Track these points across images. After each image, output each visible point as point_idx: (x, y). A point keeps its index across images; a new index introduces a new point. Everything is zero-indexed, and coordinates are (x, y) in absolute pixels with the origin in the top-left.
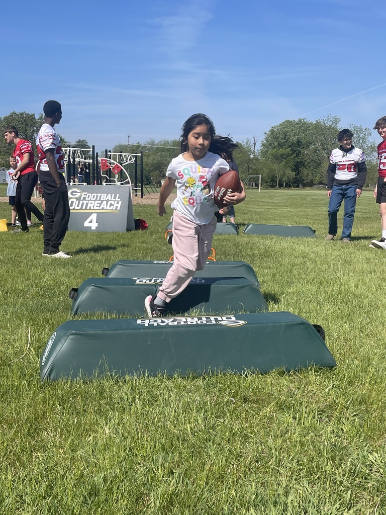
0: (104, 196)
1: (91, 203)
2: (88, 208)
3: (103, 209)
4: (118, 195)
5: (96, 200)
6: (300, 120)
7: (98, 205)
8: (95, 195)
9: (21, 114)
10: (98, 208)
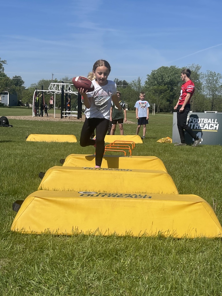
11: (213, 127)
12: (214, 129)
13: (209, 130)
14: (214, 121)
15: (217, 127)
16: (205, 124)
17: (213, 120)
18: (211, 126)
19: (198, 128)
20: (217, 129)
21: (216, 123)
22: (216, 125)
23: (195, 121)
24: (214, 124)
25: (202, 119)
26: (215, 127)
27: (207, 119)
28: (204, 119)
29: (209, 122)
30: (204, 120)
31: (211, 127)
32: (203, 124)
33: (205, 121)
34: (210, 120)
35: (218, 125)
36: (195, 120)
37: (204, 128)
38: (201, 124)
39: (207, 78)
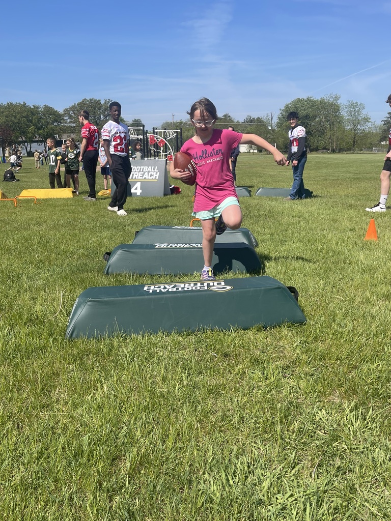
0: (146, 168)
1: (136, 174)
2: (134, 178)
3: (145, 178)
4: (156, 167)
5: (140, 171)
6: (308, 98)
7: (142, 175)
8: (139, 167)
9: (91, 100)
10: (141, 178)
11: (153, 175)
12: (154, 178)
13: (148, 179)
14: (154, 169)
15: (157, 176)
16: (145, 172)
17: (153, 167)
18: (151, 175)
19: (137, 178)
20: (157, 178)
21: (156, 171)
22: (156, 174)
24: (154, 172)
25: (142, 167)
26: (155, 175)
27: (147, 167)
29: (148, 170)
30: (143, 168)
31: (151, 177)
32: (143, 173)
33: (145, 169)
34: (150, 167)
35: (158, 173)
38: (140, 173)
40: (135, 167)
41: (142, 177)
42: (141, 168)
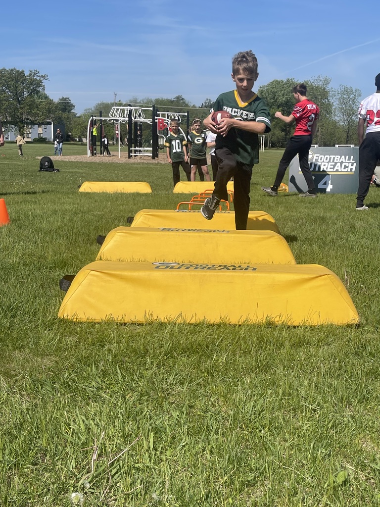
1: (324, 165)
2: (321, 170)
3: (337, 171)
4: (352, 157)
5: (330, 161)
8: (328, 157)
10: (332, 170)
11: (348, 167)
12: (349, 170)
13: (341, 171)
14: (349, 159)
15: (354, 168)
16: (336, 163)
17: (347, 157)
19: (325, 170)
20: (353, 170)
21: (352, 161)
22: (352, 165)
23: (321, 160)
24: (349, 163)
25: (332, 157)
27: (339, 157)
28: (334, 156)
29: (341, 160)
30: (334, 158)
32: (334, 164)
33: (336, 159)
34: (343, 157)
35: (355, 164)
36: (321, 158)
37: (335, 170)
38: (330, 164)
39: (340, 96)
40: (323, 156)
41: (333, 168)
42: (330, 158)
